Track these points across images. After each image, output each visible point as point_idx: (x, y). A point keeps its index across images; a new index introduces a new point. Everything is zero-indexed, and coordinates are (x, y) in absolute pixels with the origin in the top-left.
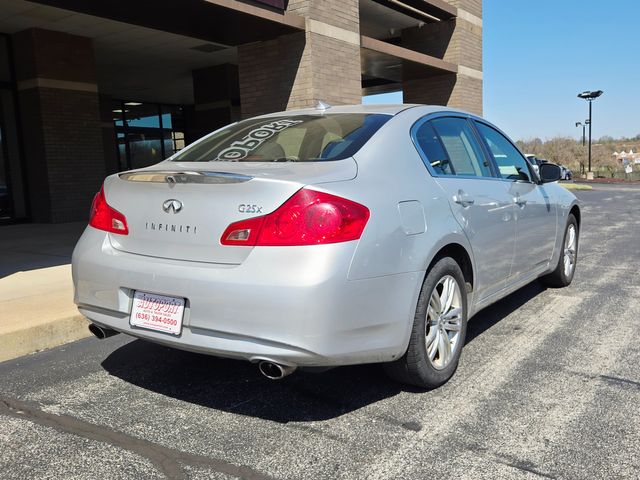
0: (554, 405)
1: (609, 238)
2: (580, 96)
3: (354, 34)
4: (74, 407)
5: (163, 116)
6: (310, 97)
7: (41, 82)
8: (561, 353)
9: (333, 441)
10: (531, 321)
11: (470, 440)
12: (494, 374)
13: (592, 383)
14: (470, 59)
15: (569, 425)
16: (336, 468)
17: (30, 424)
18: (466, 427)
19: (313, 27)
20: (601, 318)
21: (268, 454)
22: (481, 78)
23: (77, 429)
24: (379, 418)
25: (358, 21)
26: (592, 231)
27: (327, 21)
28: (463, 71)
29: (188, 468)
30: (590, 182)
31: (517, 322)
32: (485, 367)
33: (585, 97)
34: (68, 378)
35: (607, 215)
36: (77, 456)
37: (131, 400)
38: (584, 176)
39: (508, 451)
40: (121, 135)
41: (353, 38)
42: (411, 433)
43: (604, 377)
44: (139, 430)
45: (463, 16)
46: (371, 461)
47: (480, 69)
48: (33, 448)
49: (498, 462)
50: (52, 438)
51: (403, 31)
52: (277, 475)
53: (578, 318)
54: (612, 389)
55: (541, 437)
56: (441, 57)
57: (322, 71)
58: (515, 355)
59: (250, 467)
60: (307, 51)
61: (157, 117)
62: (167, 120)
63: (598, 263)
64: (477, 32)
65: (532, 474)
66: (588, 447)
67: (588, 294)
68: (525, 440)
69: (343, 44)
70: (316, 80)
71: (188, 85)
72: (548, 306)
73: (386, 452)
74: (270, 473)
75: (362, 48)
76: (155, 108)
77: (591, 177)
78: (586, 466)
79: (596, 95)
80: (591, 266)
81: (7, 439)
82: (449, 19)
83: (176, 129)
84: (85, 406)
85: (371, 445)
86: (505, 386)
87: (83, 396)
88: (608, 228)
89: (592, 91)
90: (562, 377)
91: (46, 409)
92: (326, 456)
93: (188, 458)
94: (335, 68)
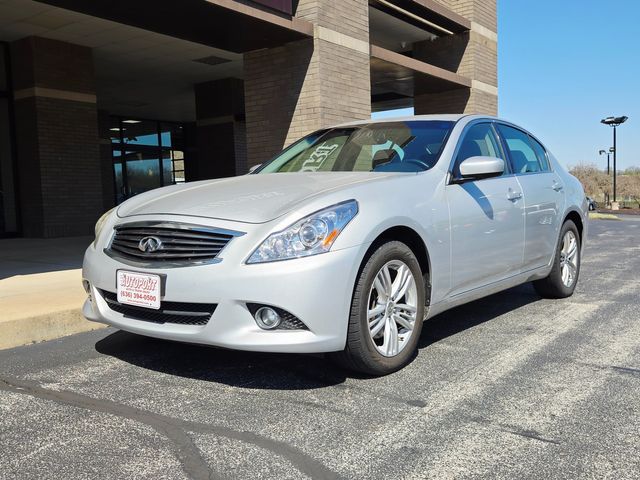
0: (563, 389)
1: (631, 256)
2: (603, 121)
3: (364, 43)
4: (75, 385)
5: (163, 135)
6: (318, 105)
7: (39, 92)
8: (573, 349)
9: (336, 414)
10: (544, 323)
11: (475, 414)
12: (503, 364)
13: (602, 373)
14: (484, 73)
15: (577, 404)
16: (340, 433)
17: (30, 397)
18: (471, 404)
19: (321, 34)
20: (616, 322)
21: (271, 423)
22: (496, 93)
23: (77, 403)
24: (384, 397)
25: (368, 30)
26: (613, 251)
27: (336, 28)
28: (477, 86)
29: (191, 433)
30: (615, 213)
31: (529, 324)
32: (494, 358)
33: (609, 123)
34: (66, 364)
35: (631, 239)
36: (79, 423)
37: (132, 380)
38: (609, 207)
39: (513, 423)
40: (117, 153)
41: (363, 47)
42: (416, 408)
43: (616, 368)
44: (142, 403)
45: (477, 29)
46: (375, 429)
47: (495, 85)
48: (35, 416)
49: (502, 431)
50: (53, 409)
51: (415, 44)
52: (280, 439)
53: (593, 321)
54: (623, 377)
55: (547, 412)
56: (454, 70)
57: (330, 78)
58: (525, 350)
59: (253, 433)
60: (315, 58)
61: (157, 135)
62: (166, 139)
63: (617, 278)
64: (492, 46)
65: (535, 441)
66: (594, 421)
67: (605, 303)
68: (531, 415)
69: (352, 52)
70: (325, 88)
71: (190, 101)
72: (562, 312)
73: (390, 422)
74: (273, 437)
75: (372, 58)
76: (154, 126)
77: (616, 207)
78: (591, 435)
79: (621, 120)
80: (609, 280)
81: (8, 408)
82: (462, 32)
83: (175, 147)
84: (85, 384)
85: (375, 416)
86: (513, 373)
87: (83, 377)
88: (631, 249)
89: (616, 117)
90: (572, 367)
91: (46, 386)
92: (329, 425)
93: (190, 426)
94: (343, 77)
